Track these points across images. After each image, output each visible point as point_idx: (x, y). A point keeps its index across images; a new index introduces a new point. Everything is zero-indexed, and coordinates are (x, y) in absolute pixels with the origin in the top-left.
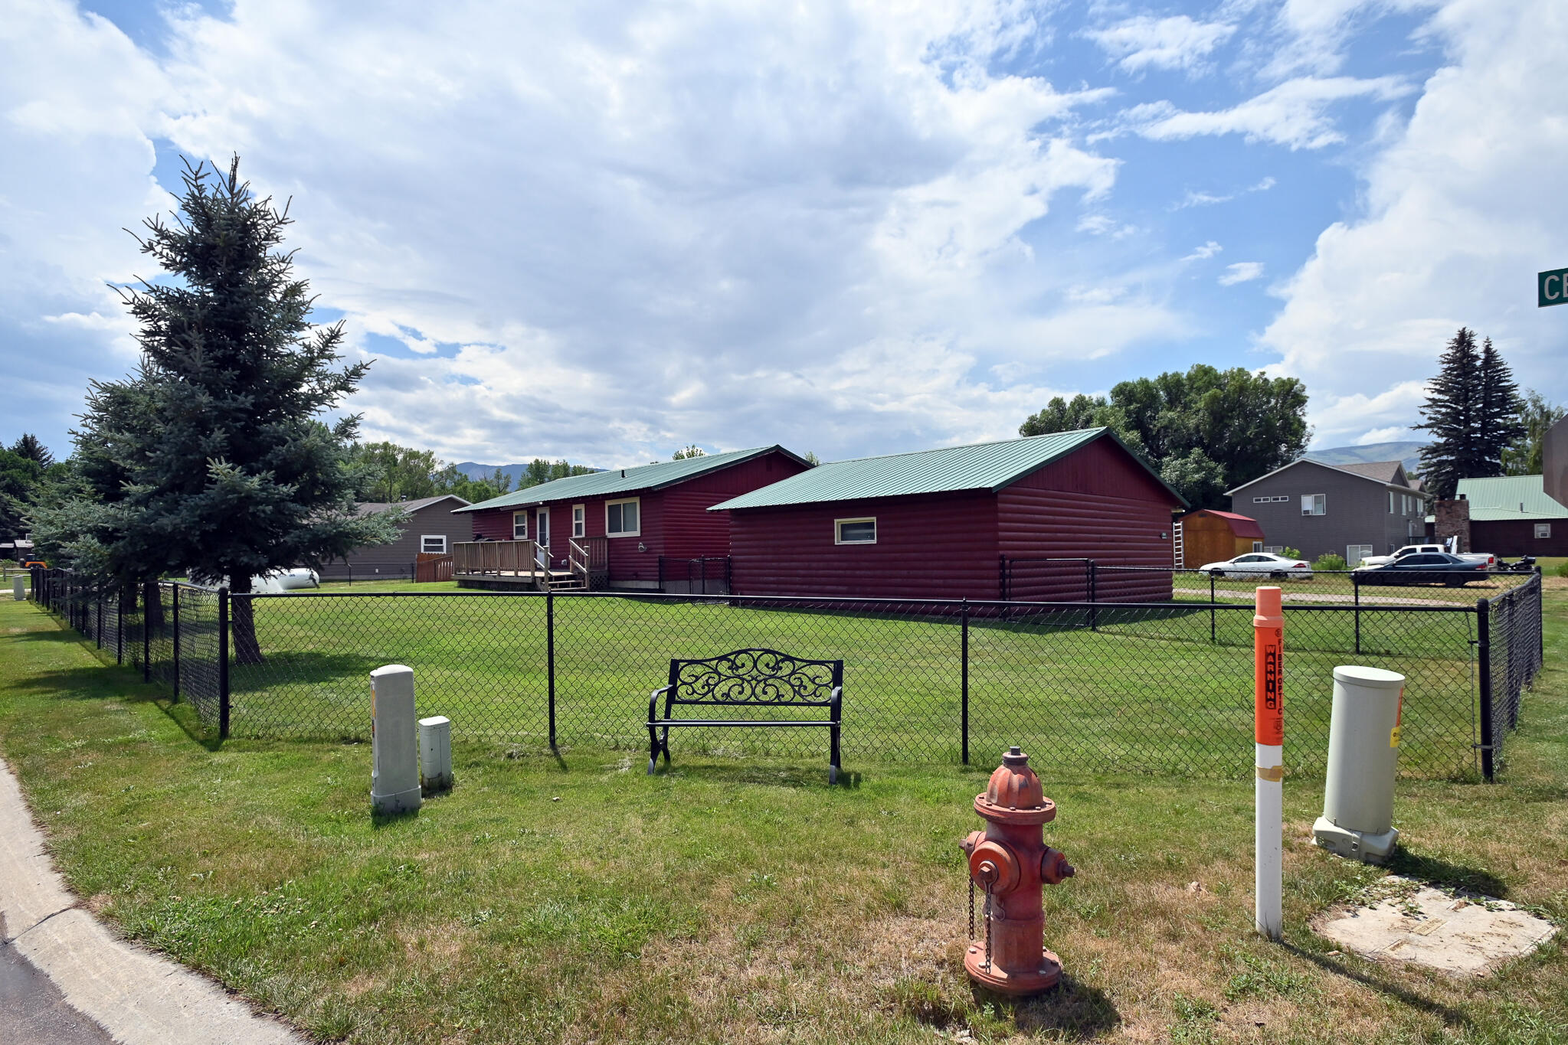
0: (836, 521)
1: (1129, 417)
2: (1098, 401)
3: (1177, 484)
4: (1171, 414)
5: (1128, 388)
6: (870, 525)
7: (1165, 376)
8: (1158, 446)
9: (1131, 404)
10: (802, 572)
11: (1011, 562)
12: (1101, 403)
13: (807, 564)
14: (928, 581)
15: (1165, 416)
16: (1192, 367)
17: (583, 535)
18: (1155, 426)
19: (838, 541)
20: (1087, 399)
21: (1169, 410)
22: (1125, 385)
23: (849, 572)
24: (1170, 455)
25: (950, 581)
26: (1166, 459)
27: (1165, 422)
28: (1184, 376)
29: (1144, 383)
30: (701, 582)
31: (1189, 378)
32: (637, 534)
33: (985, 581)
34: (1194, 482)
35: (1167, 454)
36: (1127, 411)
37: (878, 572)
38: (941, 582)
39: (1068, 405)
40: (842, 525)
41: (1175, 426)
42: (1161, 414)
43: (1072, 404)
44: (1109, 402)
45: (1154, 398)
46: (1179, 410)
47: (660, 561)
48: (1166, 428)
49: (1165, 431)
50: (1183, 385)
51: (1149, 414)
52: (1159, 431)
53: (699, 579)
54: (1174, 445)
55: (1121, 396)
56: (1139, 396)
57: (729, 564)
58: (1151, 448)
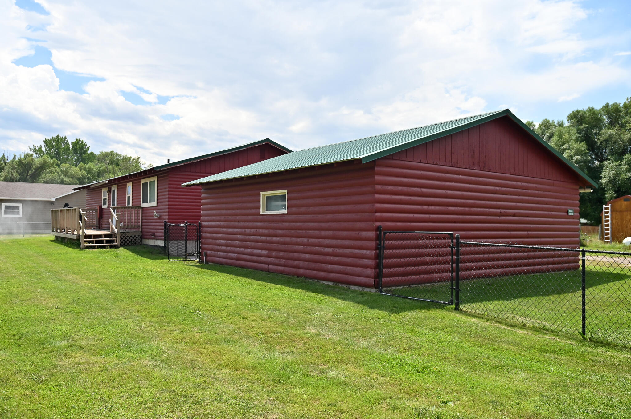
0: (262, 193)
1: (580, 133)
2: (558, 123)
3: (614, 179)
4: (610, 131)
5: (580, 114)
6: (283, 197)
7: (607, 105)
8: (602, 154)
9: (582, 124)
10: (240, 237)
11: (385, 233)
12: (561, 125)
13: (243, 230)
14: (321, 249)
15: (607, 133)
16: (627, 99)
17: (131, 205)
18: (599, 139)
19: (263, 211)
20: (551, 122)
21: (609, 128)
22: (578, 112)
23: (268, 238)
24: (609, 160)
25: (338, 250)
26: (605, 163)
27: (605, 137)
28: (622, 105)
29: (591, 110)
30: (183, 242)
31: (625, 106)
32: (155, 204)
33: (364, 252)
34: (627, 179)
35: (607, 159)
36: (578, 130)
37: (288, 239)
38: (330, 250)
39: (537, 127)
40: (267, 197)
41: (613, 139)
42: (603, 131)
43: (540, 126)
44: (566, 124)
45: (600, 120)
46: (616, 128)
47: (165, 225)
48: (606, 141)
49: (606, 143)
50: (620, 111)
51: (594, 131)
52: (601, 142)
53: (182, 240)
54: (612, 153)
55: (575, 119)
56: (587, 119)
57: (199, 229)
58: (596, 155)
